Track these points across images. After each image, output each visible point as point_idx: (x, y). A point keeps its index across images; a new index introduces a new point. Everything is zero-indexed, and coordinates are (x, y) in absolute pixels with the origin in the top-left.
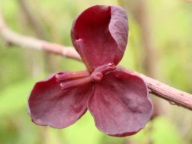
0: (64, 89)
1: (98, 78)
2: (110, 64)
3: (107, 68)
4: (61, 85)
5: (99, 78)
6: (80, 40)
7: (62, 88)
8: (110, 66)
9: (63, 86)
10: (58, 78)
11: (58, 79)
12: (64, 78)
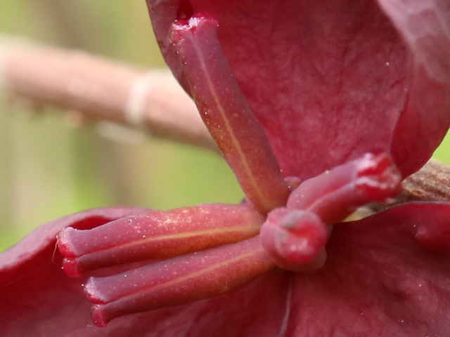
0: (110, 315)
1: (293, 248)
2: (367, 162)
3: (351, 186)
4: (92, 288)
5: (301, 246)
6: (194, 22)
7: (98, 307)
8: (368, 172)
9: (102, 298)
10: (72, 248)
11: (72, 256)
12: (109, 246)
